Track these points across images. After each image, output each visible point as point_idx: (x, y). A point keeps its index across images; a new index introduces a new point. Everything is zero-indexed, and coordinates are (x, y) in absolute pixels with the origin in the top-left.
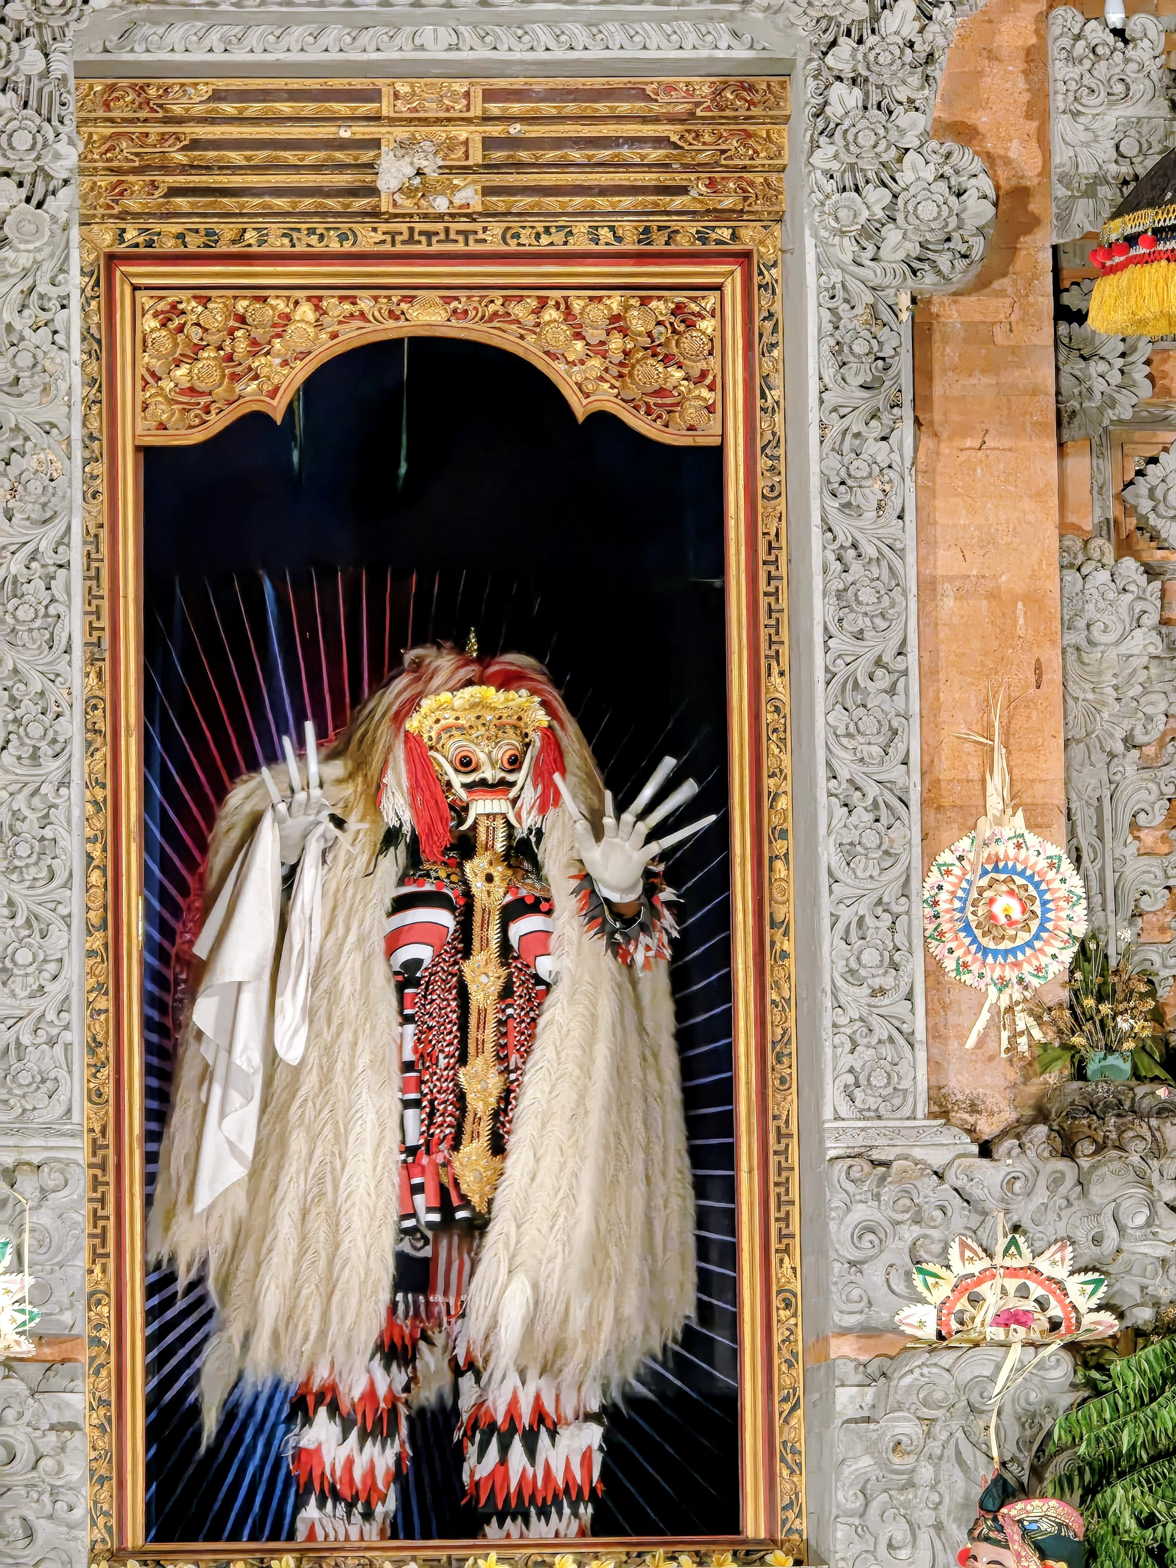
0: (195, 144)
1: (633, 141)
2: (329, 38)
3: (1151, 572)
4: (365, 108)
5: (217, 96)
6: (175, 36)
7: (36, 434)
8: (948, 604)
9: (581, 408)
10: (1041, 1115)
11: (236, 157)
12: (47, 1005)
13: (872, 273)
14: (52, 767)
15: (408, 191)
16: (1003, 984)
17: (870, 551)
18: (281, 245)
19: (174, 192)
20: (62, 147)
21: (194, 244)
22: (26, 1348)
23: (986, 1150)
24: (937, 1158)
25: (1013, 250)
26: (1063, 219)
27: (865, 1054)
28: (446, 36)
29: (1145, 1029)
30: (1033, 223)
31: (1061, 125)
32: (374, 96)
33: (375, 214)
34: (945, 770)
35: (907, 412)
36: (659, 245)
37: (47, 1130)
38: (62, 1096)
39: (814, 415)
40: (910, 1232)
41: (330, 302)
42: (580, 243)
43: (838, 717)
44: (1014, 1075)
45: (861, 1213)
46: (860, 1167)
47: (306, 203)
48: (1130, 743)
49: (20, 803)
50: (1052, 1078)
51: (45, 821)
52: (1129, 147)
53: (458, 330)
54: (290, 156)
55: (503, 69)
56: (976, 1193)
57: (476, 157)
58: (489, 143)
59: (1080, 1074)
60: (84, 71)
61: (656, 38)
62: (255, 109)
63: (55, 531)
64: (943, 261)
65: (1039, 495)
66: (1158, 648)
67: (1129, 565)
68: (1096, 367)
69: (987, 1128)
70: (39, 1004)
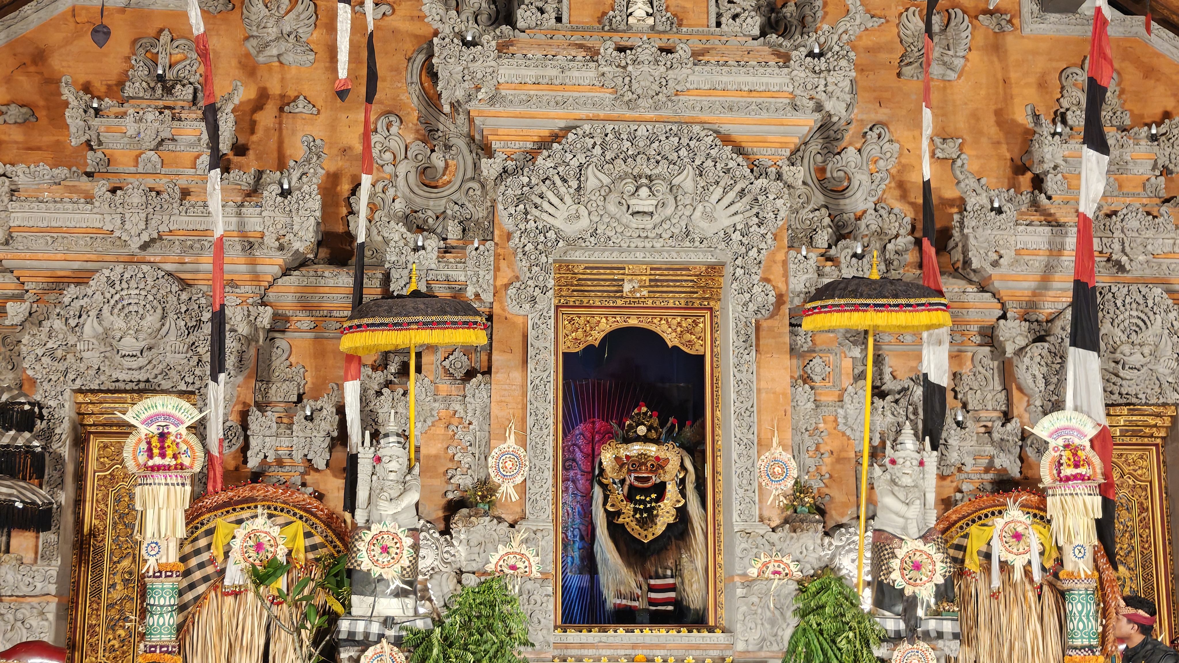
0: (580, 279)
1: (685, 281)
2: (614, 255)
3: (812, 388)
4: (621, 272)
5: (586, 268)
6: (577, 253)
7: (543, 350)
8: (763, 395)
9: (670, 345)
10: (786, 521)
11: (589, 283)
12: (543, 490)
13: (746, 314)
14: (545, 431)
15: (630, 292)
16: (777, 489)
17: (745, 382)
18: (599, 304)
19: (574, 291)
20: (551, 280)
21: (577, 303)
22: (539, 575)
23: (773, 530)
24: (762, 532)
25: (779, 309)
26: (792, 302)
27: (743, 506)
28: (642, 255)
29: (811, 500)
30: (784, 303)
31: (792, 279)
32: (624, 269)
33: (622, 297)
34: (762, 436)
35: (754, 348)
36: (690, 305)
37: (543, 521)
38: (547, 512)
39: (731, 349)
40: (756, 550)
41: (610, 318)
42: (671, 305)
43: (737, 422)
44: (779, 512)
45: (744, 545)
46: (743, 534)
47: (605, 294)
48: (807, 430)
49: (537, 440)
50: (789, 513)
51: (543, 444)
52: (808, 285)
53: (641, 325)
54: (602, 283)
55: (655, 263)
56: (771, 541)
57: (647, 284)
58: (650, 280)
59: (795, 511)
60: (555, 261)
61: (693, 256)
62: (595, 271)
63: (547, 373)
64: (763, 312)
65: (785, 369)
66: (814, 406)
67: (807, 386)
68: (798, 338)
69: (773, 525)
70: (541, 490)
